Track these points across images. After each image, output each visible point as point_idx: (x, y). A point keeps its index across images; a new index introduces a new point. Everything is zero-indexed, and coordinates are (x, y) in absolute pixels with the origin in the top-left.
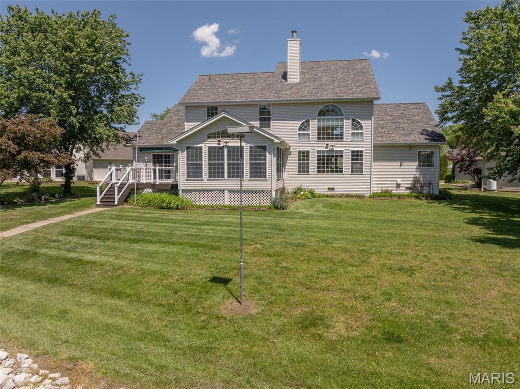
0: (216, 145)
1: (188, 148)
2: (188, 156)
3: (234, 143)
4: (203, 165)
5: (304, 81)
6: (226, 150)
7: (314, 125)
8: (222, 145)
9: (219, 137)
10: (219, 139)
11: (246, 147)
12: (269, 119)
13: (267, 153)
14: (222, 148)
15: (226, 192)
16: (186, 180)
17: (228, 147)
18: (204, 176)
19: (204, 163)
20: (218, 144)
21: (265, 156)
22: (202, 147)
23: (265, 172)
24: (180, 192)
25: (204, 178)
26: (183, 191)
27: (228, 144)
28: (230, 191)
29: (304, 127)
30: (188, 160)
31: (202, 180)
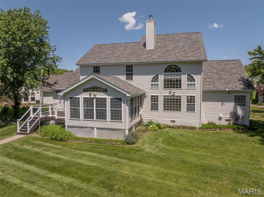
0: (88, 96)
1: (71, 98)
2: (71, 103)
3: (100, 95)
4: (80, 110)
5: (156, 48)
6: (95, 100)
7: (161, 78)
8: (92, 96)
9: (90, 91)
10: (90, 92)
11: (108, 98)
12: (132, 74)
13: (122, 103)
14: (93, 99)
15: (95, 129)
16: (70, 120)
17: (96, 98)
18: (81, 117)
19: (80, 109)
20: (90, 96)
21: (121, 105)
22: (79, 98)
23: (121, 116)
24: (66, 127)
25: (81, 119)
26: (68, 126)
27: (96, 96)
28: (98, 128)
29: (155, 79)
30: (71, 106)
31: (80, 120)
